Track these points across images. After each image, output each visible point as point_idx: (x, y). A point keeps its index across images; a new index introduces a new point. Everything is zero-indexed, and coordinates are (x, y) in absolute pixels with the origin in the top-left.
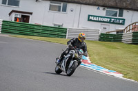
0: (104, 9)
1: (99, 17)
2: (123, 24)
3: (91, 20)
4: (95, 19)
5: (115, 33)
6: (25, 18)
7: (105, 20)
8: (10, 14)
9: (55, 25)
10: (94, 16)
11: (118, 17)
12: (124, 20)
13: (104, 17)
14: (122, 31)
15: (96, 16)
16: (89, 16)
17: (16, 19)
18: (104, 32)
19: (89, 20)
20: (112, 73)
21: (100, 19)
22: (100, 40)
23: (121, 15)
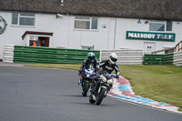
0: (146, 22)
1: (140, 33)
2: (173, 40)
3: (131, 38)
4: (135, 36)
5: (163, 53)
6: (44, 40)
7: (149, 36)
8: (23, 37)
9: (83, 47)
10: (134, 32)
11: (165, 32)
12: (174, 35)
13: (147, 33)
14: (172, 50)
15: (137, 33)
16: (128, 32)
17: (31, 42)
18: (149, 52)
19: (128, 38)
20: (164, 107)
21: (142, 36)
22: (144, 63)
23: (169, 28)
